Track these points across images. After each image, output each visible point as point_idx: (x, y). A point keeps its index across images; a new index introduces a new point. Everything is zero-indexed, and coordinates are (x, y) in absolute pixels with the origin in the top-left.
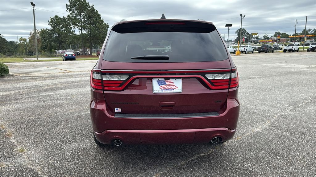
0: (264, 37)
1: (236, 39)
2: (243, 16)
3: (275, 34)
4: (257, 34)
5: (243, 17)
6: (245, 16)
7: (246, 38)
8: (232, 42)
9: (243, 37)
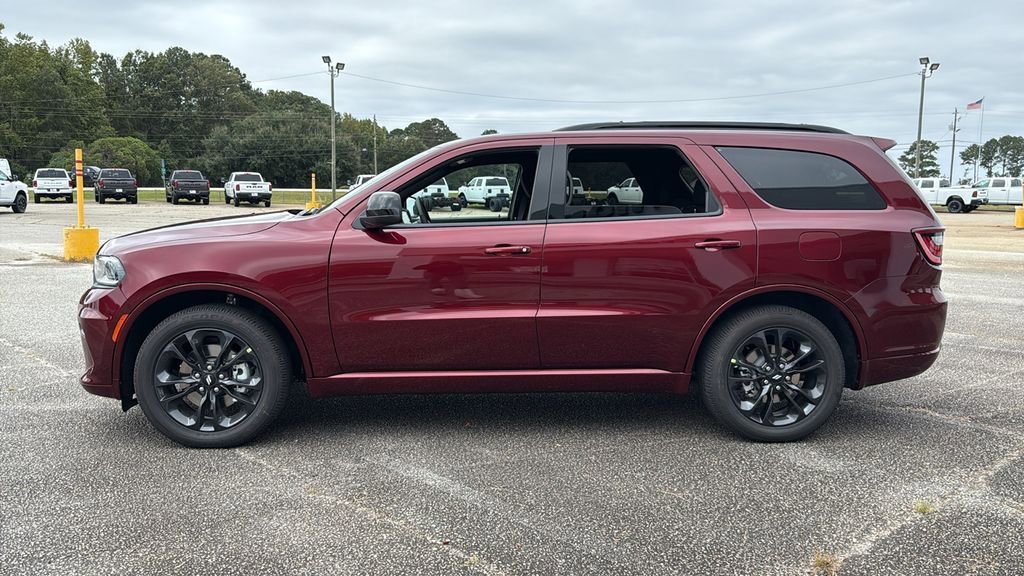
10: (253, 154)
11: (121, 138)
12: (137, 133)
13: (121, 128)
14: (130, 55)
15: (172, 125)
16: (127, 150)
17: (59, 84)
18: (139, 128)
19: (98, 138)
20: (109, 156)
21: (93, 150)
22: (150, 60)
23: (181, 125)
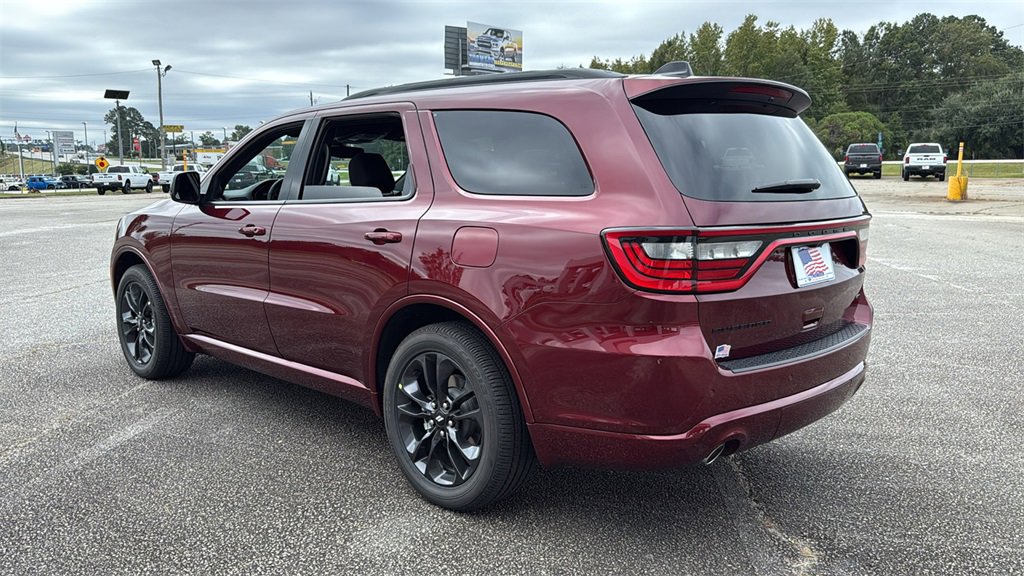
0: (202, 138)
1: (108, 141)
2: (163, 66)
3: (235, 131)
4: (182, 127)
5: (162, 71)
6: (168, 68)
7: (143, 138)
8: (95, 152)
9: (134, 136)
10: (985, 122)
11: (852, 113)
12: (871, 107)
13: (854, 102)
14: (873, 29)
15: (908, 96)
16: (855, 124)
17: (799, 65)
18: (875, 101)
19: (831, 113)
20: (836, 131)
21: (822, 126)
22: (892, 31)
23: (918, 96)
